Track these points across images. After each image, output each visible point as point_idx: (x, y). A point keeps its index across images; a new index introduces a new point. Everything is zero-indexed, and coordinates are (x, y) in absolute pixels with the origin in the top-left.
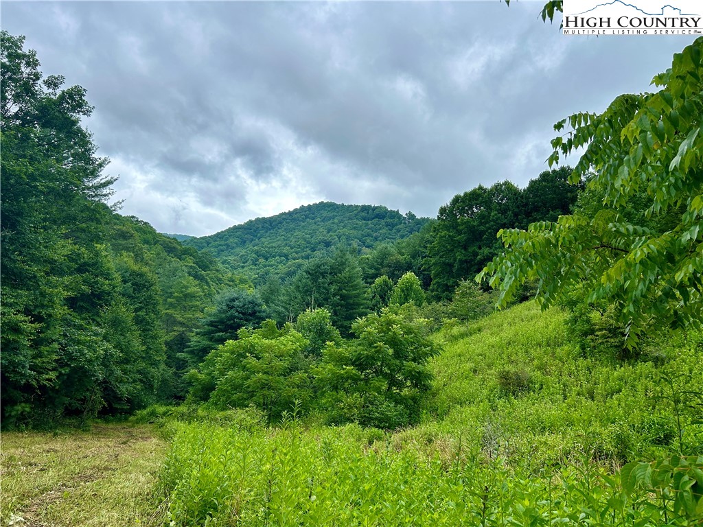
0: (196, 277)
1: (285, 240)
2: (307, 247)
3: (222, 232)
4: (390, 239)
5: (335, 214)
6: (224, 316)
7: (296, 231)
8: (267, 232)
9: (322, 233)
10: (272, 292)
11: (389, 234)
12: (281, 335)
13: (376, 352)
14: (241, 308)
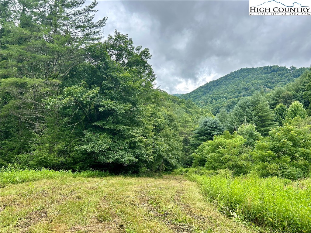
0: (187, 112)
1: (224, 90)
2: (236, 92)
3: (195, 90)
4: (282, 82)
5: (249, 73)
6: (203, 129)
7: (230, 85)
8: (215, 87)
9: (243, 84)
10: (223, 117)
11: (281, 79)
12: (233, 137)
13: (283, 144)
14: (210, 125)
